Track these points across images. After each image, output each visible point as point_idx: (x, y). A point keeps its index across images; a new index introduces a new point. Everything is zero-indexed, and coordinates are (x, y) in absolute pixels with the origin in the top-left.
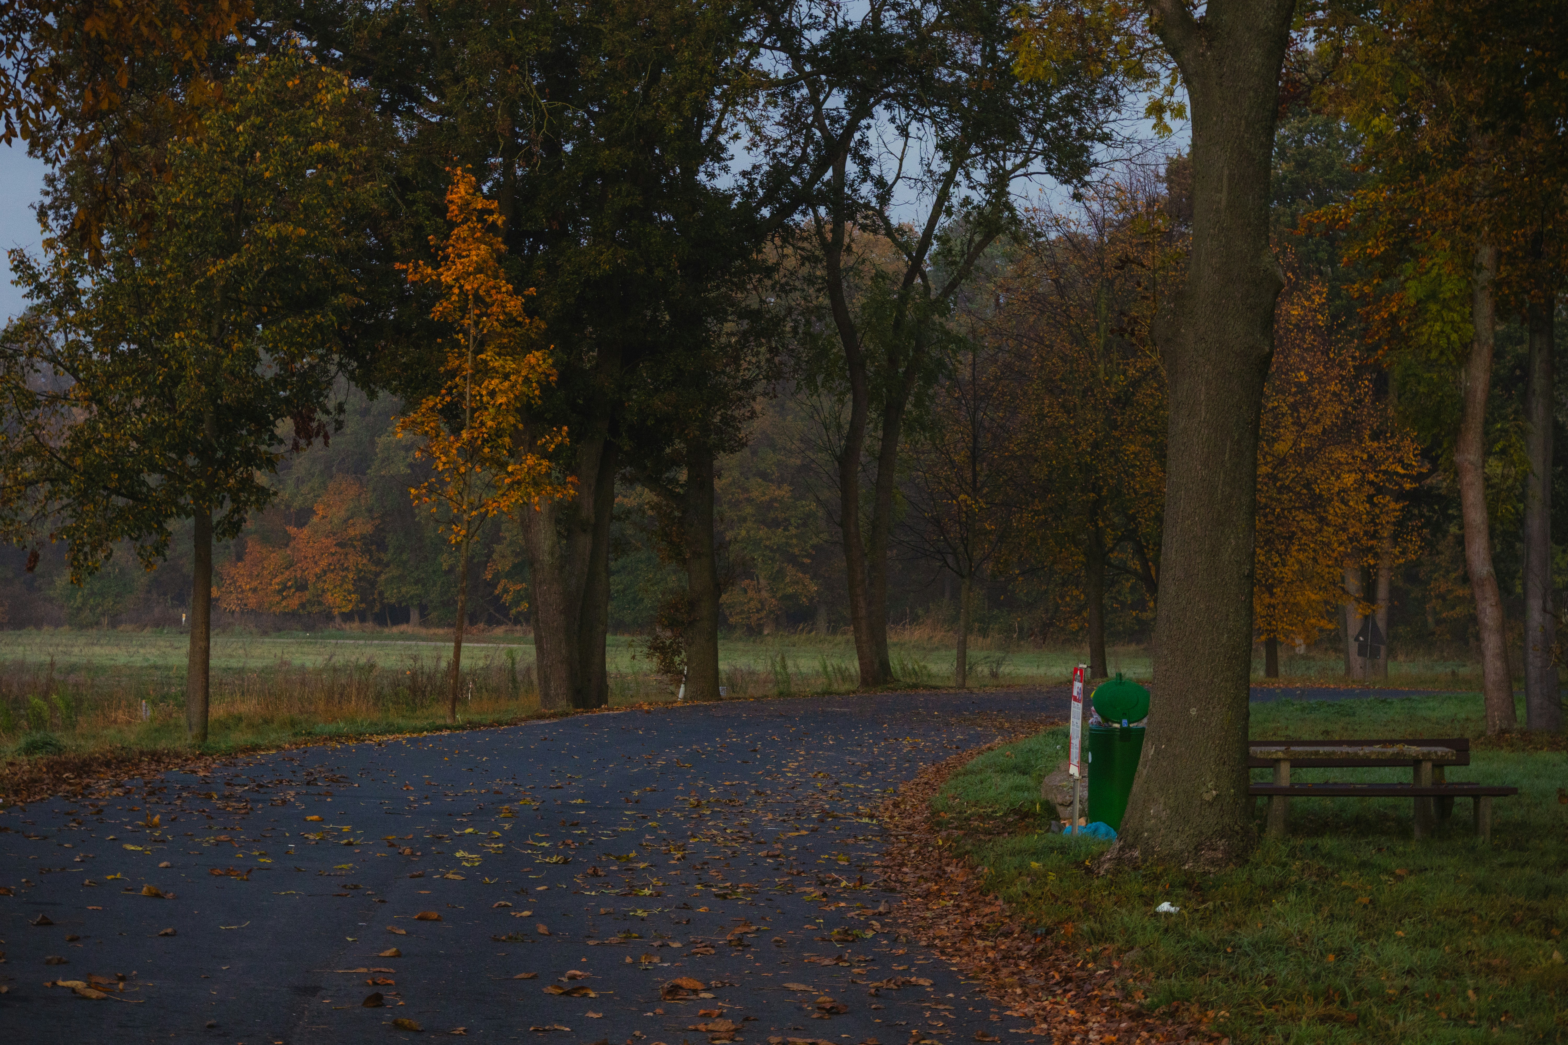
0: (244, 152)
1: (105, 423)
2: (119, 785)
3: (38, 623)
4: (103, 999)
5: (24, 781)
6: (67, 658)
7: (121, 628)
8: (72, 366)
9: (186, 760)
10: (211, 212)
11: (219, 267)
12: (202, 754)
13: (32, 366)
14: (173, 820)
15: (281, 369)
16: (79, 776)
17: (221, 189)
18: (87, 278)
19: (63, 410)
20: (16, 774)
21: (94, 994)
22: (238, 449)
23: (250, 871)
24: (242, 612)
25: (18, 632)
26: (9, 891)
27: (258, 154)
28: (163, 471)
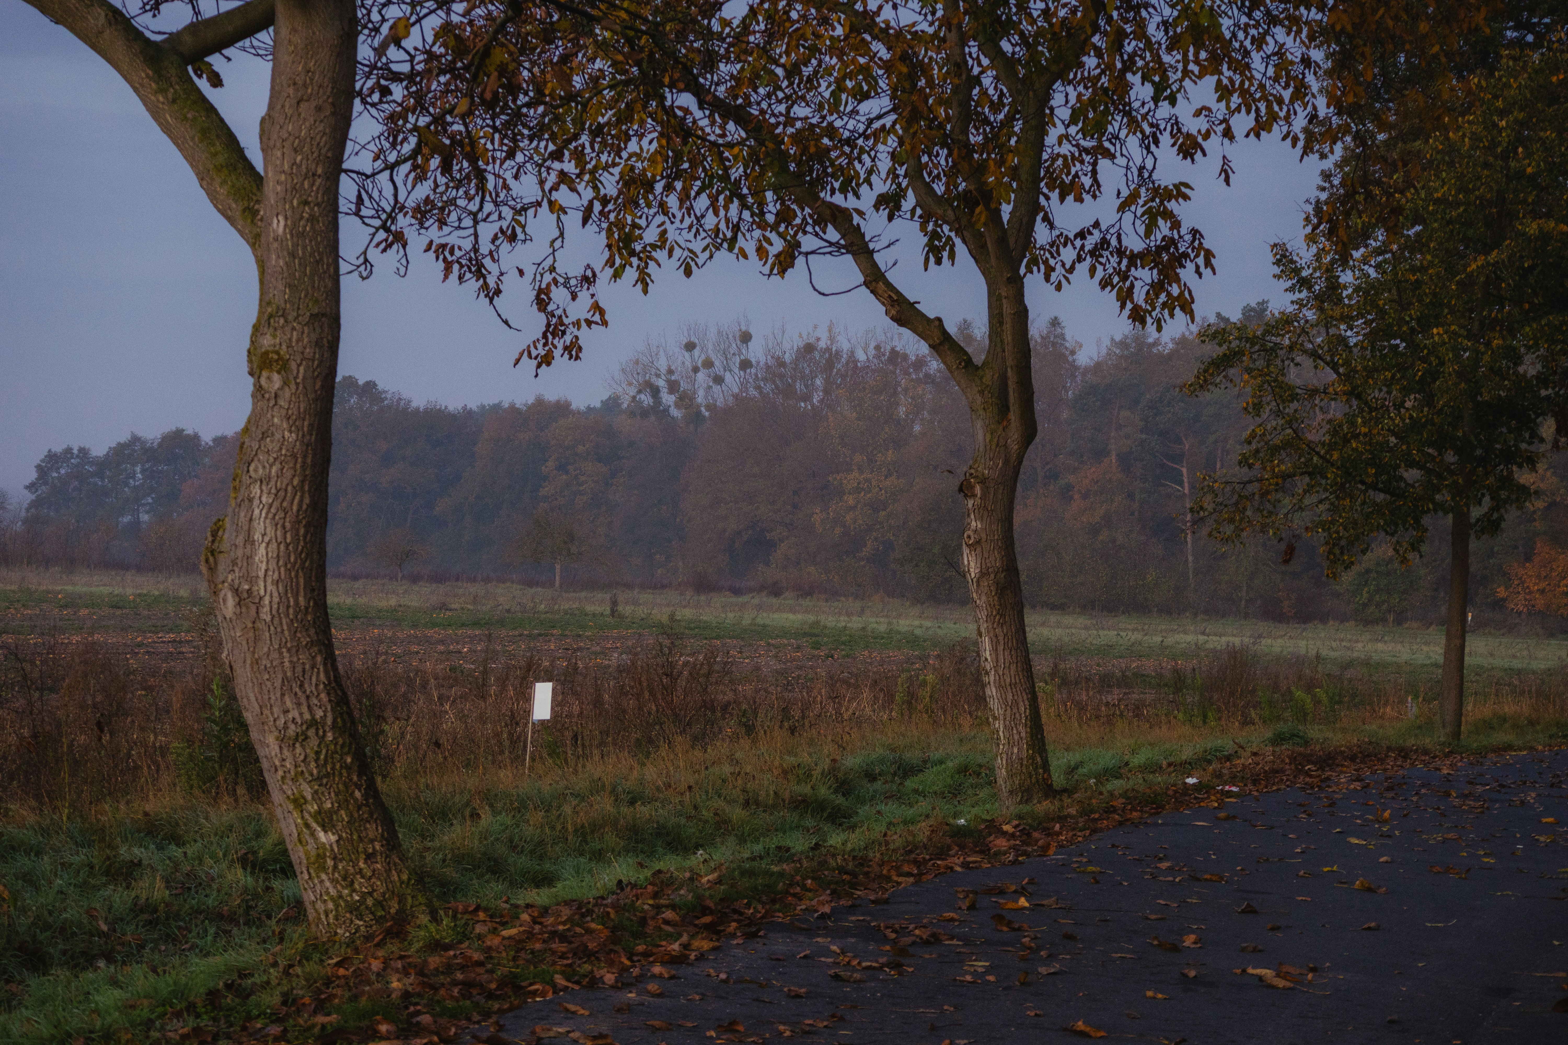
0: (1507, 147)
1: (1363, 417)
2: (1359, 779)
3: (1324, 618)
4: (1290, 989)
5: (1266, 772)
6: (1349, 653)
7: (1406, 626)
8: (1333, 360)
9: (1434, 757)
10: (1473, 208)
11: (1480, 263)
12: (1451, 752)
13: (1293, 360)
14: (1405, 816)
15: (1543, 367)
16: (1322, 769)
17: (1482, 184)
18: (1349, 273)
19: (1322, 404)
20: (1258, 764)
21: (1281, 983)
22: (1498, 446)
23: (1468, 870)
24: (1530, 614)
25: (1303, 626)
26: (1222, 878)
27: (1520, 150)
28: (1421, 468)
